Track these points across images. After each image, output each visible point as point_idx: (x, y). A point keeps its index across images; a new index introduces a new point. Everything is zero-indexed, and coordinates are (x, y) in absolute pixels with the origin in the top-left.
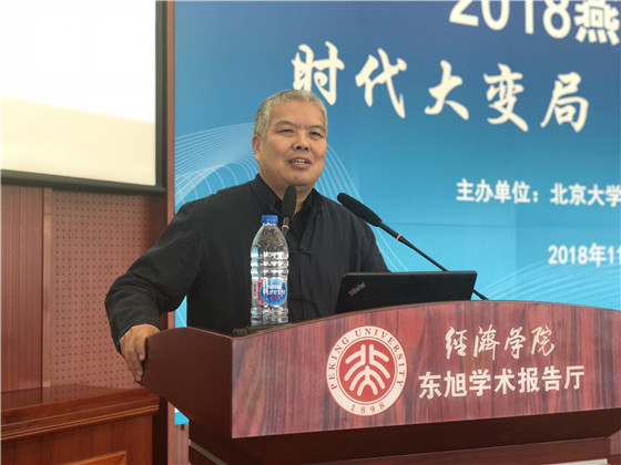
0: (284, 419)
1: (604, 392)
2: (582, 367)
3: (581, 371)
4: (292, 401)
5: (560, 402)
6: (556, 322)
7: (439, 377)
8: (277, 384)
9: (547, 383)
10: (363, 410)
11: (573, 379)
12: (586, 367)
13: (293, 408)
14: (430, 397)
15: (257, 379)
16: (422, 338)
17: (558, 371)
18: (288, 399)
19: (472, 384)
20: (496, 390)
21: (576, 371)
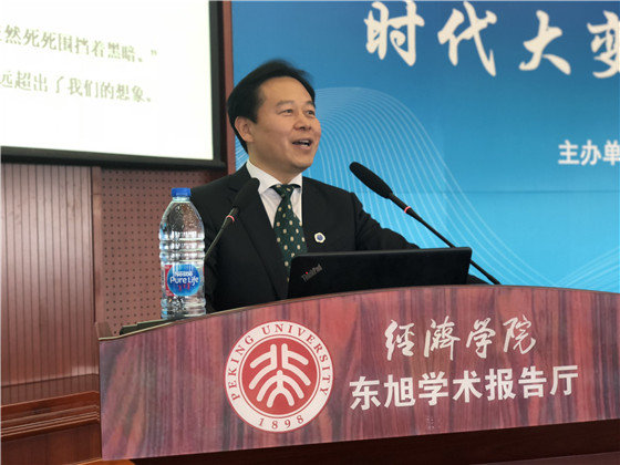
0: (170, 438)
1: (606, 398)
2: (575, 367)
3: (573, 372)
4: (180, 416)
5: (544, 411)
6: (537, 311)
7: (377, 382)
8: (159, 395)
9: (526, 388)
10: (275, 424)
11: (562, 383)
12: (581, 366)
13: (182, 424)
14: (366, 407)
15: (132, 390)
16: (353, 335)
17: (541, 373)
18: (174, 412)
19: (422, 391)
20: (456, 397)
21: (566, 372)
